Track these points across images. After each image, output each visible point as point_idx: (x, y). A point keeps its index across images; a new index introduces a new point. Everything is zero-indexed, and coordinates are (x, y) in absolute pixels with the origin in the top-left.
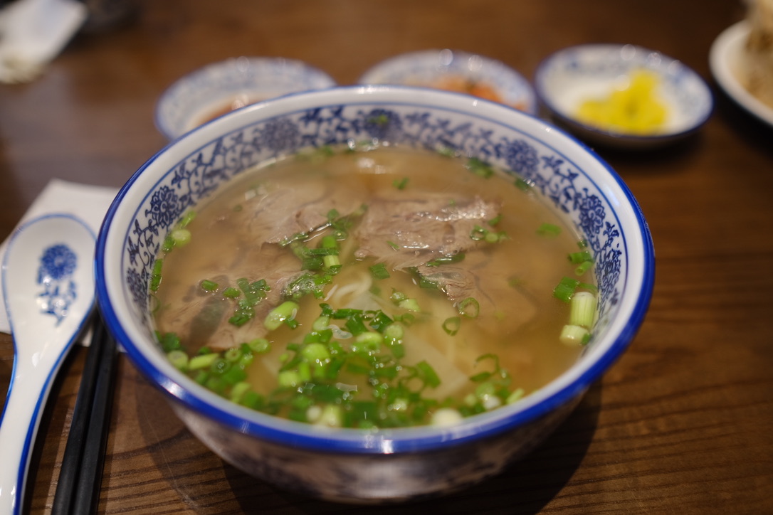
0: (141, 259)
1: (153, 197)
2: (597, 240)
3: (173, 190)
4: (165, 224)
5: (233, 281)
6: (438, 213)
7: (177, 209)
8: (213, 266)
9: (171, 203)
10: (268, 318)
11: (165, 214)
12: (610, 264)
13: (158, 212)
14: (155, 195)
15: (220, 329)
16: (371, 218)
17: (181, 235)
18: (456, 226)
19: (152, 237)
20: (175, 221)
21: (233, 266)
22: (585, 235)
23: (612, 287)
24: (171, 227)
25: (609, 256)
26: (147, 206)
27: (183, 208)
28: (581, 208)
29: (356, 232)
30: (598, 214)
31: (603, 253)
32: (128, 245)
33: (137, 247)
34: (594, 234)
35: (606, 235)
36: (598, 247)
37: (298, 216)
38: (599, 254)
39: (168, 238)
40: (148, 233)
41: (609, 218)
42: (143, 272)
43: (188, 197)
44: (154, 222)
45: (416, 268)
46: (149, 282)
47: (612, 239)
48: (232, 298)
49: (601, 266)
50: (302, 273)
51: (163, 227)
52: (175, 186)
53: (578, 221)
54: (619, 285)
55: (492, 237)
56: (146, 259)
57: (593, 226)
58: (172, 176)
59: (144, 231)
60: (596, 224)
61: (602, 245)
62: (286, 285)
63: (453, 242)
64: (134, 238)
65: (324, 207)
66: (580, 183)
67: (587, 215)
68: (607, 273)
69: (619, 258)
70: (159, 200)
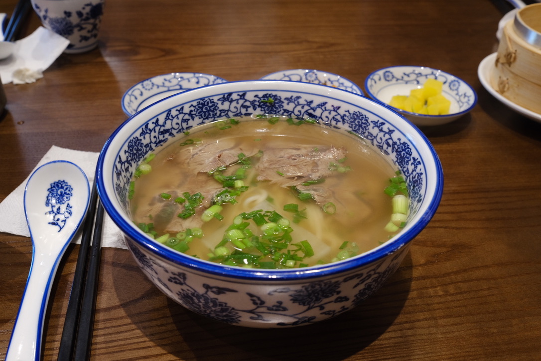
0: (123, 180)
1: (129, 143)
2: (408, 169)
3: (141, 140)
4: (136, 160)
5: (180, 193)
6: (307, 155)
7: (143, 152)
8: (167, 186)
9: (140, 148)
10: (204, 214)
11: (135, 154)
12: (415, 182)
13: (132, 152)
14: (130, 142)
15: (173, 221)
16: (265, 158)
17: (145, 168)
18: (319, 163)
19: (128, 167)
20: (142, 159)
21: (179, 186)
22: (399, 167)
23: (418, 193)
24: (139, 163)
25: (415, 177)
26: (126, 148)
27: (147, 152)
28: (397, 151)
29: (257, 166)
30: (407, 153)
31: (411, 176)
32: (115, 169)
33: (120, 172)
34: (405, 166)
35: (413, 165)
36: (408, 173)
37: (219, 157)
38: (409, 177)
39: (137, 169)
40: (126, 165)
41: (415, 154)
42: (124, 187)
43: (150, 145)
44: (129, 159)
45: (295, 186)
46: (127, 193)
47: (416, 167)
48: (181, 203)
49: (410, 184)
50: (224, 189)
51: (135, 162)
52: (142, 137)
53: (395, 159)
54: (422, 192)
55: (342, 169)
56: (125, 180)
57: (404, 161)
58: (140, 131)
59: (124, 163)
60: (406, 159)
61: (410, 171)
62: (214, 196)
63: (318, 172)
64: (119, 166)
65: (236, 152)
66: (396, 136)
67: (400, 154)
68: (414, 187)
69: (421, 177)
70: (133, 145)
